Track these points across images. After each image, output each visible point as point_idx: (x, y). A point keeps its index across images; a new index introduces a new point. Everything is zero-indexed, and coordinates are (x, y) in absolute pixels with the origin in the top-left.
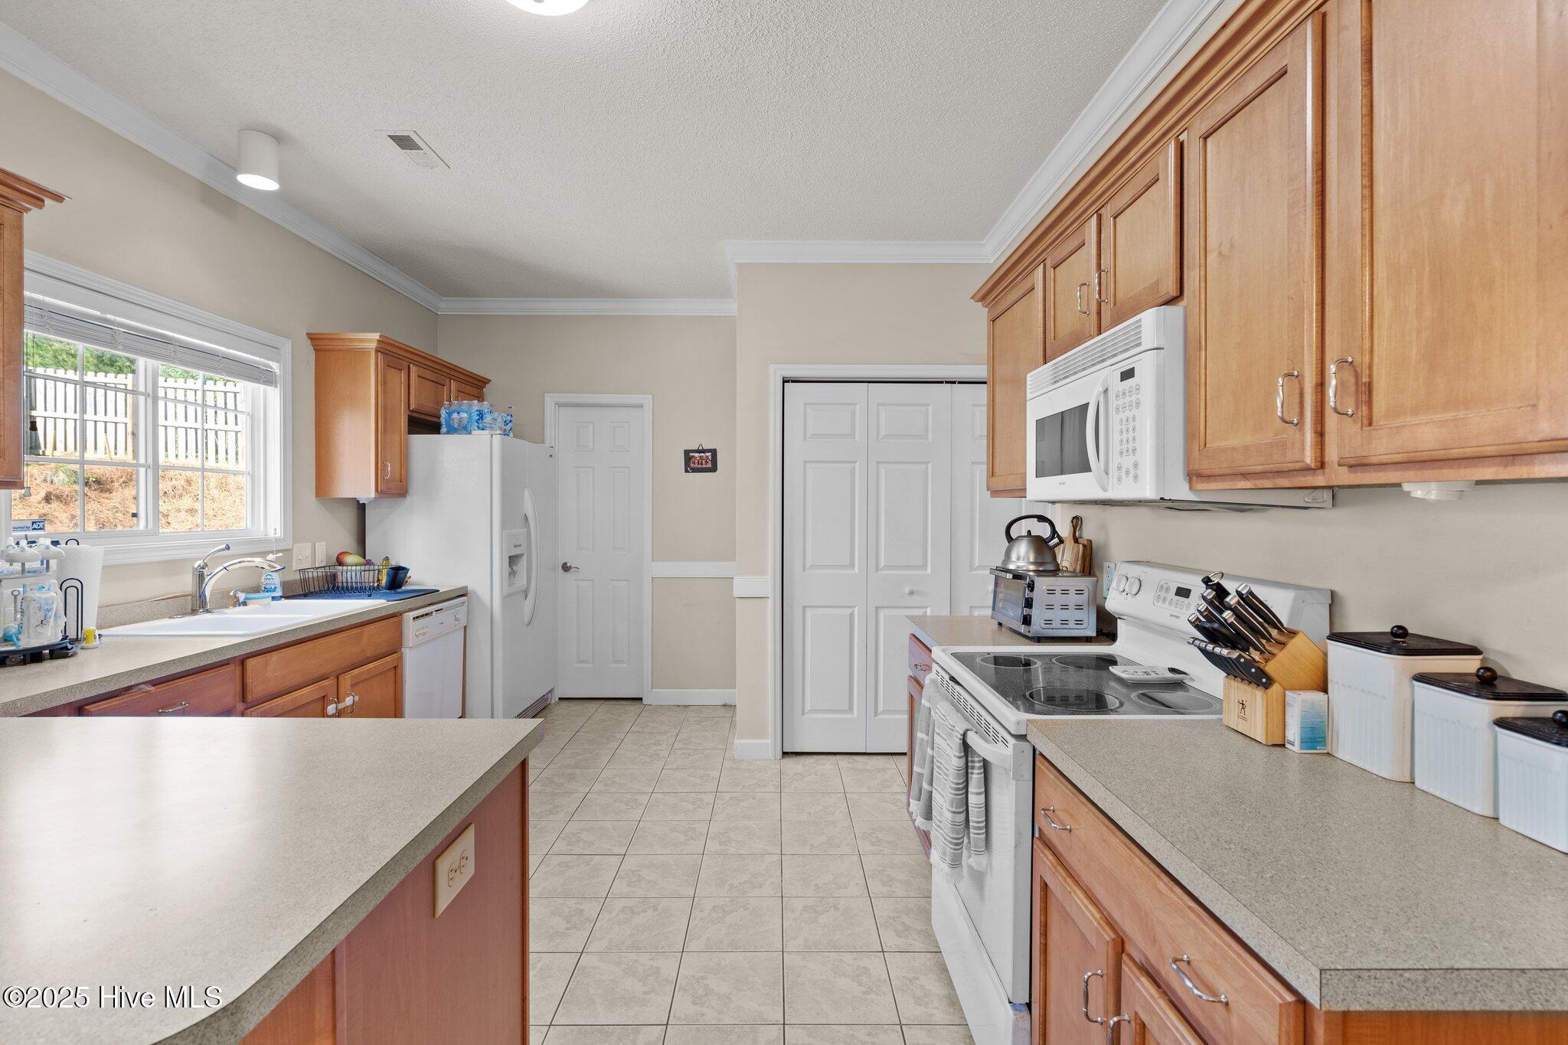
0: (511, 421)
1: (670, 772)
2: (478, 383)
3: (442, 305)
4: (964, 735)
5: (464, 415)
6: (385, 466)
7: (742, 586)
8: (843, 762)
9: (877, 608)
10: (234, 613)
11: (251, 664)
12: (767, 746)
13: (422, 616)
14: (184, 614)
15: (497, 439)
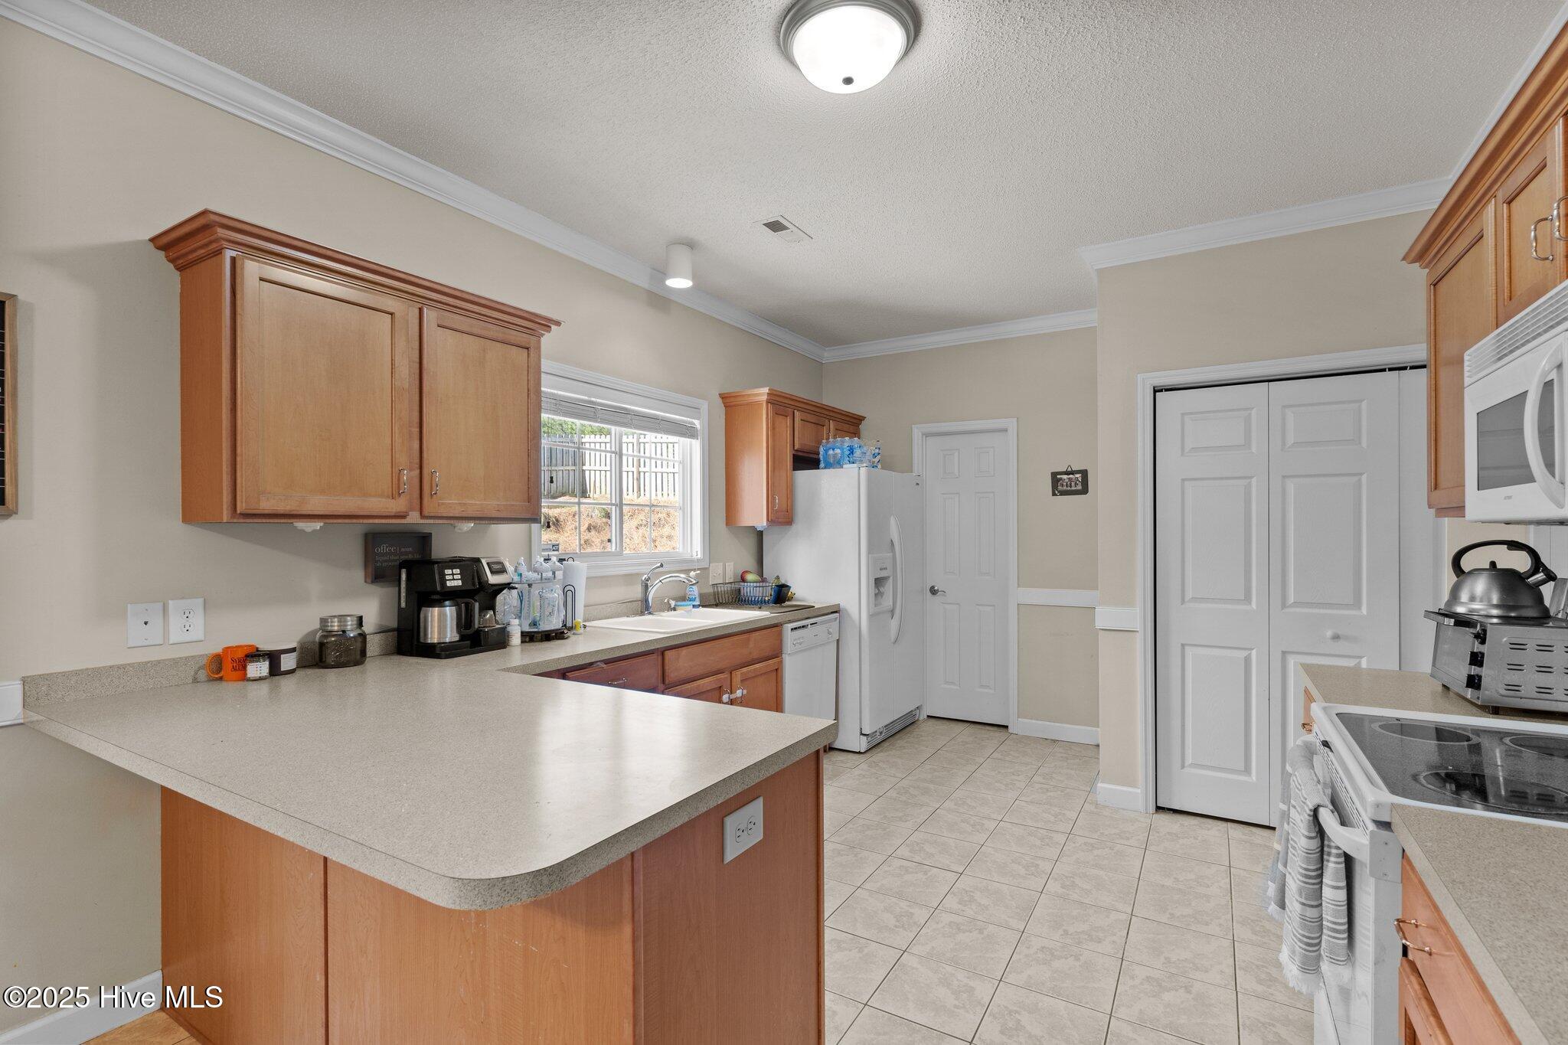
0: (879, 454)
1: (1023, 804)
2: (855, 421)
3: (826, 354)
4: (1315, 812)
5: (838, 451)
6: (774, 499)
7: (1106, 617)
8: (1236, 831)
9: (1284, 653)
10: (667, 616)
11: (668, 654)
12: (1136, 796)
13: (800, 628)
14: (636, 614)
15: (863, 470)
